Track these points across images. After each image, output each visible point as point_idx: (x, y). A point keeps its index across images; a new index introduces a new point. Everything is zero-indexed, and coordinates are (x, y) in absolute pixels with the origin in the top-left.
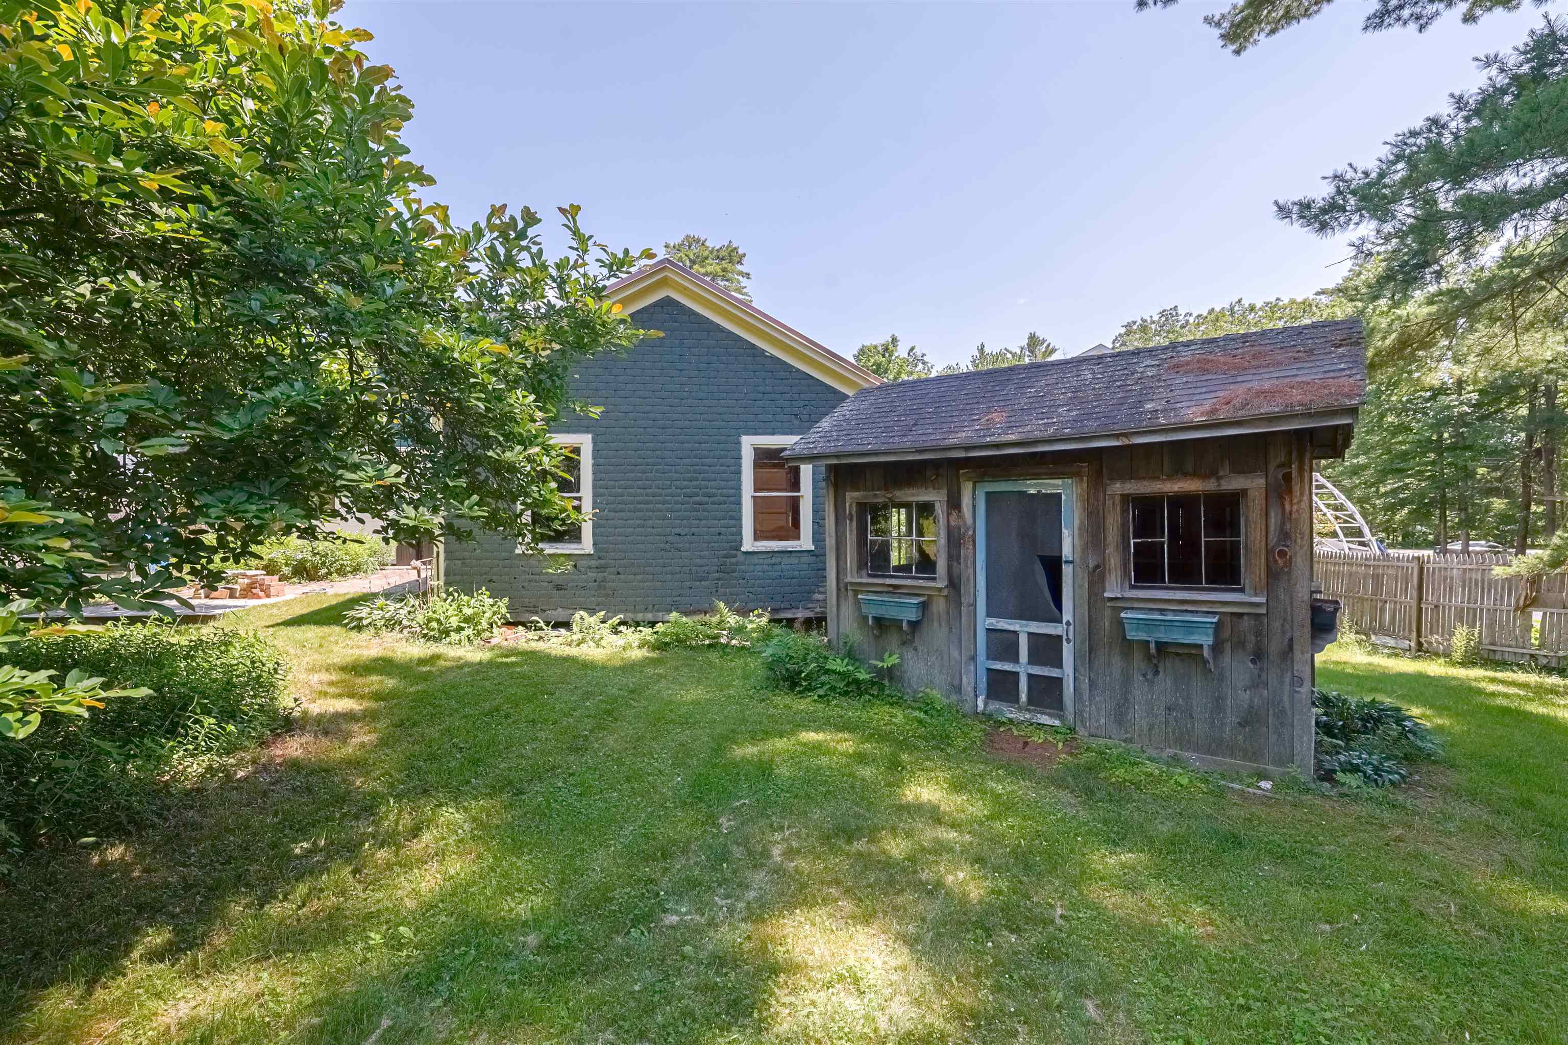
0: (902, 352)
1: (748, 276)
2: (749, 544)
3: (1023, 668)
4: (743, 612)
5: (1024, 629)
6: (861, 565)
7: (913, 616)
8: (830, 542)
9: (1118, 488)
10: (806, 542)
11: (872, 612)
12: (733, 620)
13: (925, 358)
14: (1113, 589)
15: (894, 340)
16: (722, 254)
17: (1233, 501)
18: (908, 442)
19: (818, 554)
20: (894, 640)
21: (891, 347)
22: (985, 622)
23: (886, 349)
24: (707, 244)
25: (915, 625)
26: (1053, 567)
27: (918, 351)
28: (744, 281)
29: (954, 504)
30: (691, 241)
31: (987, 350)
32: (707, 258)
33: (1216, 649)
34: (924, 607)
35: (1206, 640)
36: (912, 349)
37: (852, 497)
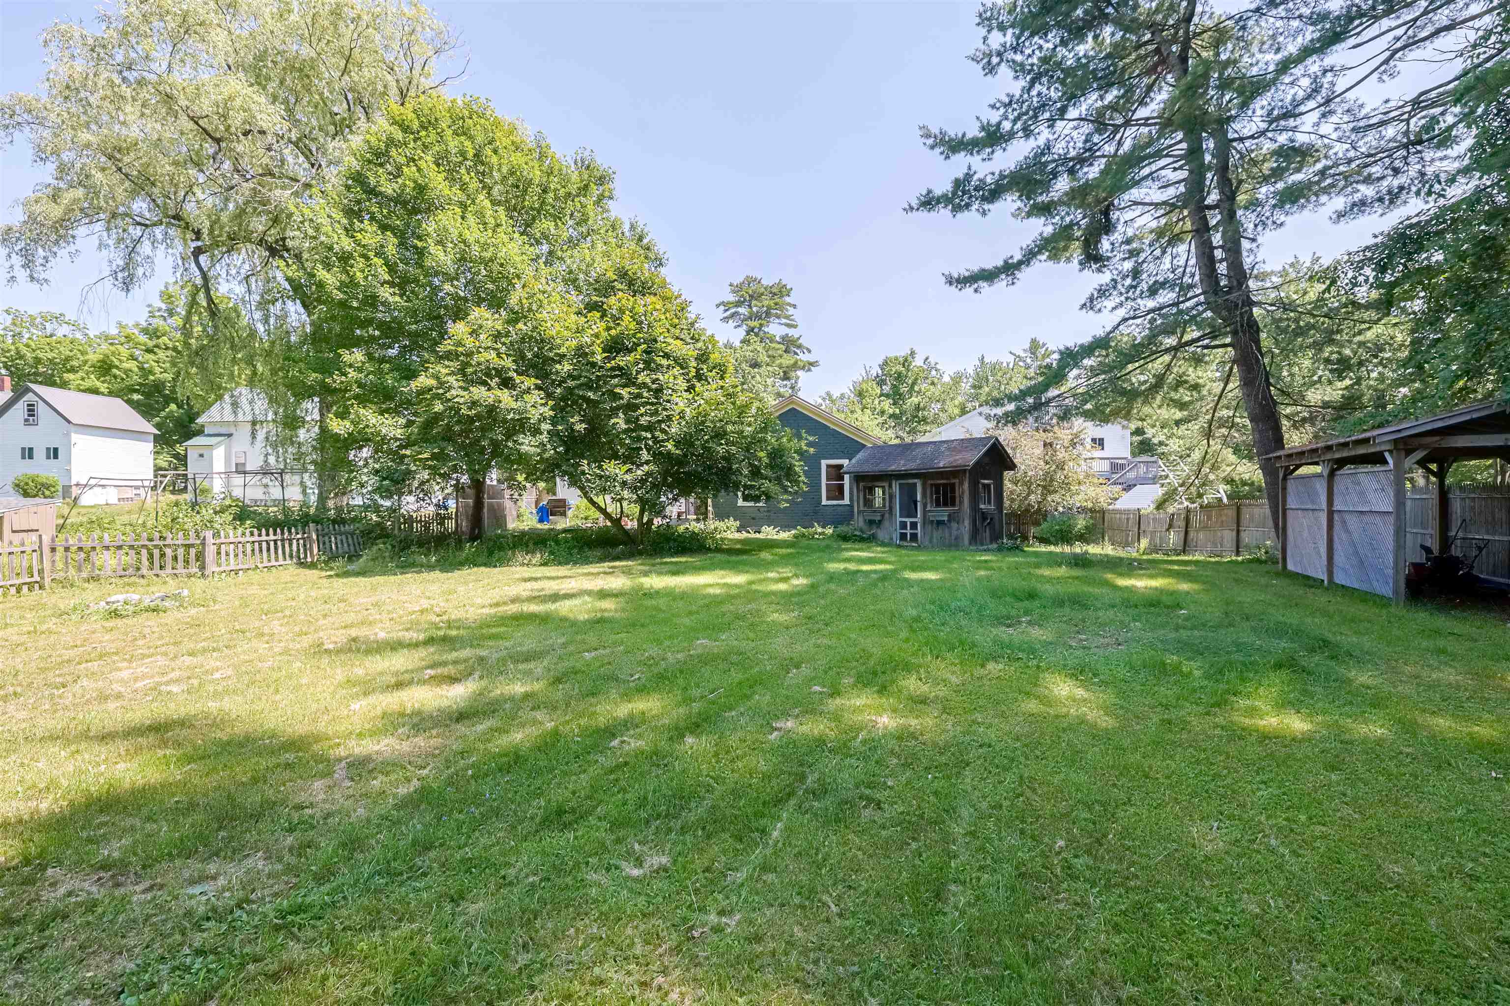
0: (918, 362)
1: (795, 306)
2: (824, 502)
3: (908, 531)
4: (824, 527)
5: (908, 520)
6: (865, 505)
7: (879, 518)
8: (855, 498)
9: (929, 482)
10: (847, 501)
11: (868, 518)
12: (820, 530)
13: (938, 367)
14: (928, 508)
15: (913, 353)
16: (774, 290)
17: (954, 484)
18: (877, 469)
19: (851, 506)
20: (874, 527)
21: (910, 359)
22: (899, 519)
23: (906, 360)
24: (763, 282)
25: (880, 521)
26: (915, 502)
27: (932, 360)
28: (791, 311)
29: (890, 486)
30: (750, 280)
31: (986, 360)
32: (762, 294)
33: (949, 521)
34: (883, 516)
35: (946, 518)
36: (927, 359)
37: (861, 484)
